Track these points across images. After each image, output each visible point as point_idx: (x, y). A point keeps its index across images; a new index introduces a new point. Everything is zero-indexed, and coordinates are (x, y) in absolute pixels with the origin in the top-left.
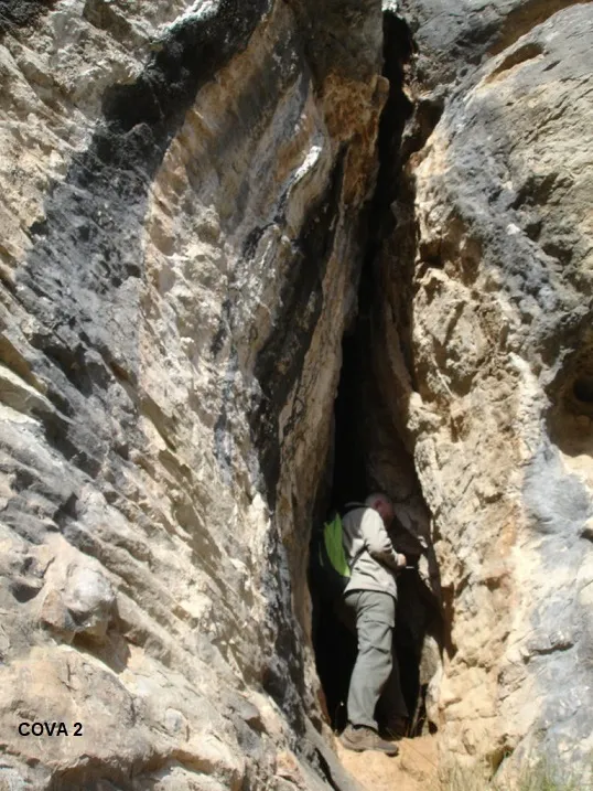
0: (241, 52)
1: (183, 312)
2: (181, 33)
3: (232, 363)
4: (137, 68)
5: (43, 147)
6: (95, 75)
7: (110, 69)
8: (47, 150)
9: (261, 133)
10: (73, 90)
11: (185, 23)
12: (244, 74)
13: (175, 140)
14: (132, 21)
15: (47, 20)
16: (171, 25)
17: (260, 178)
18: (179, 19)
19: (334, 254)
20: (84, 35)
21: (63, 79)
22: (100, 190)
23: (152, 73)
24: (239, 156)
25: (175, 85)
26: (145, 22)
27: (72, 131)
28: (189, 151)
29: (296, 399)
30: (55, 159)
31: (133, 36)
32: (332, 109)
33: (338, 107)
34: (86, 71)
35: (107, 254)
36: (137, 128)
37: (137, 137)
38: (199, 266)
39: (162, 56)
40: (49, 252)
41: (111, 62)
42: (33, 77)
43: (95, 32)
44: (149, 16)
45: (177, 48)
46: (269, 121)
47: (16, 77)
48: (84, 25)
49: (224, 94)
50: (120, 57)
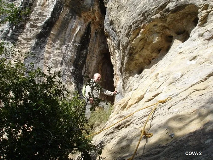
0: (58, 20)
1: (53, 61)
2: (46, 23)
3: (65, 66)
4: (39, 31)
5: (26, 48)
6: (33, 35)
7: (35, 33)
8: (27, 48)
9: (66, 30)
10: (31, 38)
11: (46, 21)
12: (59, 23)
13: (49, 38)
14: (37, 25)
15: (25, 31)
16: (44, 22)
17: (68, 37)
18: (45, 21)
19: (91, 42)
20: (30, 30)
21: (29, 37)
22: (37, 50)
23: (42, 31)
24: (62, 35)
25: (47, 30)
26: (39, 24)
27: (31, 44)
28: (52, 38)
29: (85, 68)
30: (28, 49)
31: (38, 27)
32: (84, 18)
33: (86, 17)
34: (32, 35)
35: (37, 58)
36: (42, 39)
37: (42, 40)
38: (56, 54)
39: (44, 27)
40: (27, 61)
41: (35, 32)
42: (24, 39)
43: (32, 29)
44: (40, 23)
45: (46, 25)
46: (67, 27)
47: (22, 40)
48: (30, 29)
49: (56, 28)
50: (37, 31)
